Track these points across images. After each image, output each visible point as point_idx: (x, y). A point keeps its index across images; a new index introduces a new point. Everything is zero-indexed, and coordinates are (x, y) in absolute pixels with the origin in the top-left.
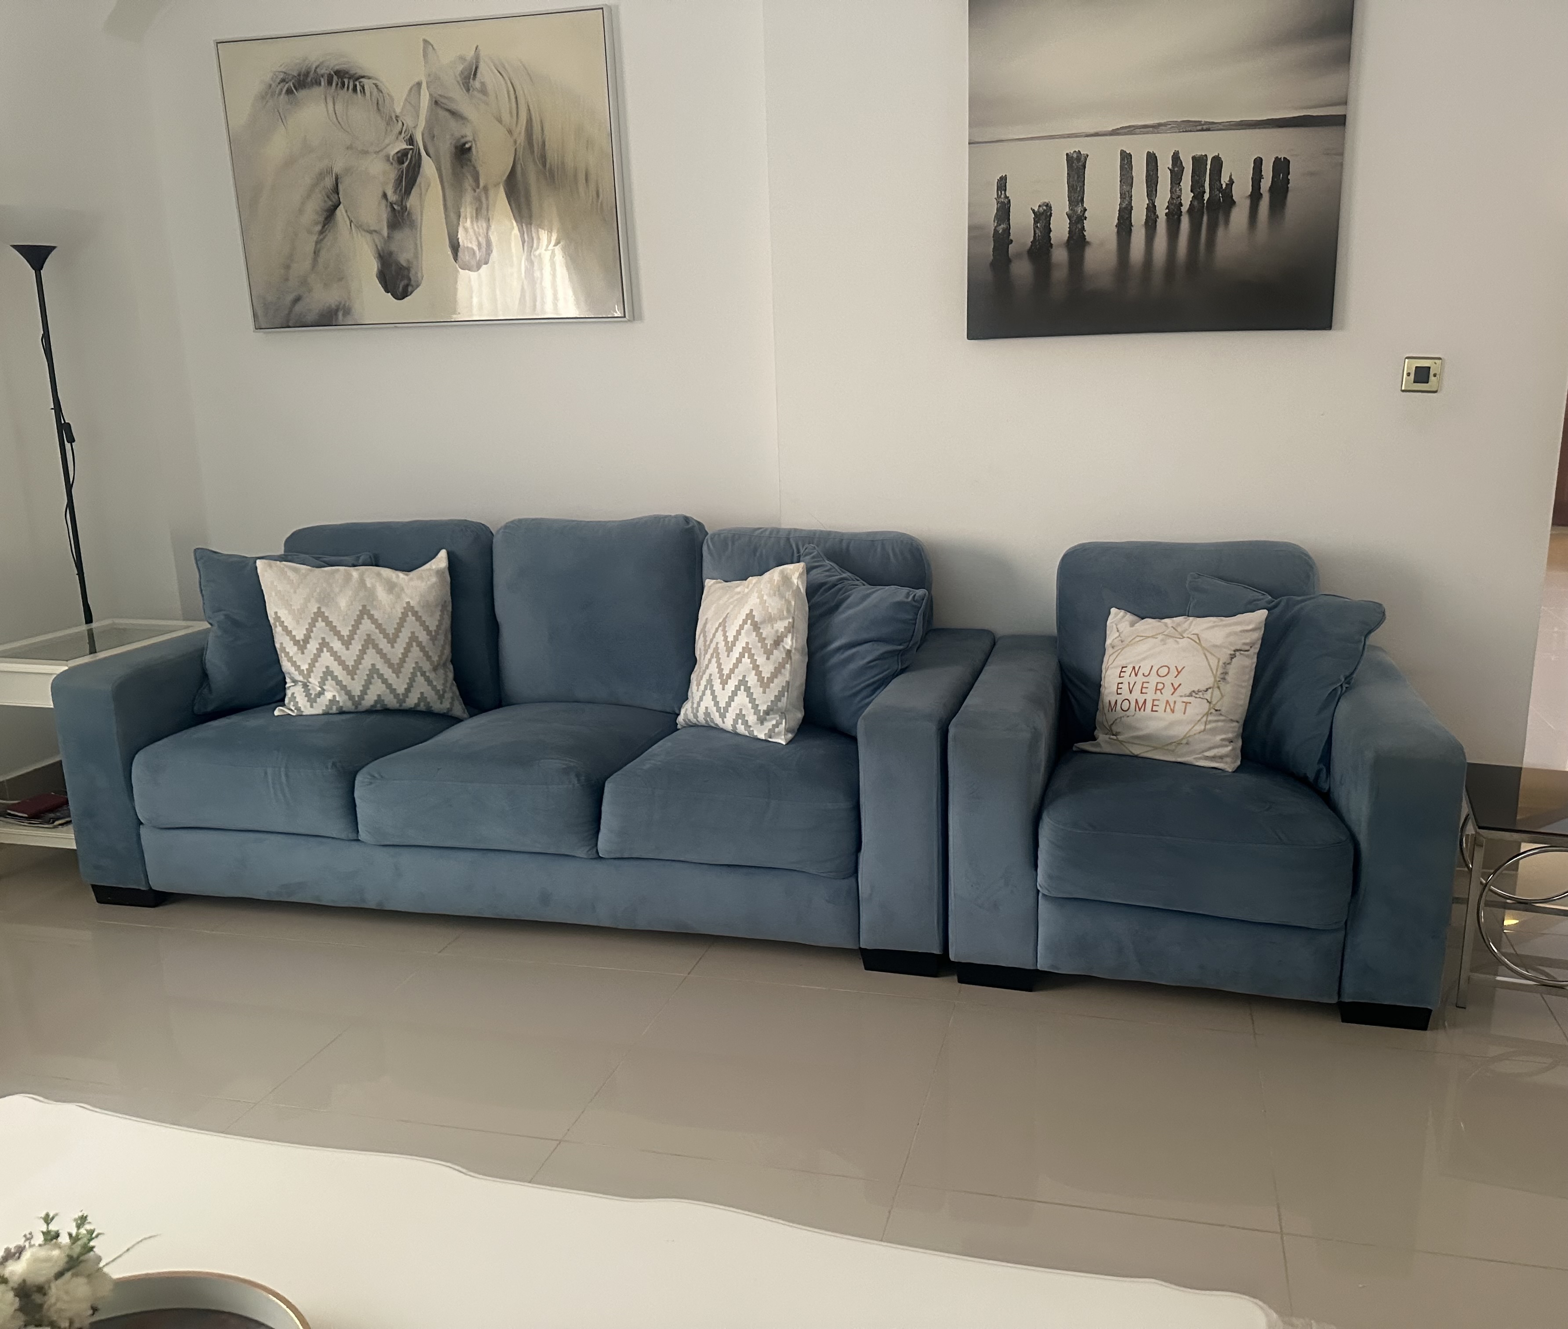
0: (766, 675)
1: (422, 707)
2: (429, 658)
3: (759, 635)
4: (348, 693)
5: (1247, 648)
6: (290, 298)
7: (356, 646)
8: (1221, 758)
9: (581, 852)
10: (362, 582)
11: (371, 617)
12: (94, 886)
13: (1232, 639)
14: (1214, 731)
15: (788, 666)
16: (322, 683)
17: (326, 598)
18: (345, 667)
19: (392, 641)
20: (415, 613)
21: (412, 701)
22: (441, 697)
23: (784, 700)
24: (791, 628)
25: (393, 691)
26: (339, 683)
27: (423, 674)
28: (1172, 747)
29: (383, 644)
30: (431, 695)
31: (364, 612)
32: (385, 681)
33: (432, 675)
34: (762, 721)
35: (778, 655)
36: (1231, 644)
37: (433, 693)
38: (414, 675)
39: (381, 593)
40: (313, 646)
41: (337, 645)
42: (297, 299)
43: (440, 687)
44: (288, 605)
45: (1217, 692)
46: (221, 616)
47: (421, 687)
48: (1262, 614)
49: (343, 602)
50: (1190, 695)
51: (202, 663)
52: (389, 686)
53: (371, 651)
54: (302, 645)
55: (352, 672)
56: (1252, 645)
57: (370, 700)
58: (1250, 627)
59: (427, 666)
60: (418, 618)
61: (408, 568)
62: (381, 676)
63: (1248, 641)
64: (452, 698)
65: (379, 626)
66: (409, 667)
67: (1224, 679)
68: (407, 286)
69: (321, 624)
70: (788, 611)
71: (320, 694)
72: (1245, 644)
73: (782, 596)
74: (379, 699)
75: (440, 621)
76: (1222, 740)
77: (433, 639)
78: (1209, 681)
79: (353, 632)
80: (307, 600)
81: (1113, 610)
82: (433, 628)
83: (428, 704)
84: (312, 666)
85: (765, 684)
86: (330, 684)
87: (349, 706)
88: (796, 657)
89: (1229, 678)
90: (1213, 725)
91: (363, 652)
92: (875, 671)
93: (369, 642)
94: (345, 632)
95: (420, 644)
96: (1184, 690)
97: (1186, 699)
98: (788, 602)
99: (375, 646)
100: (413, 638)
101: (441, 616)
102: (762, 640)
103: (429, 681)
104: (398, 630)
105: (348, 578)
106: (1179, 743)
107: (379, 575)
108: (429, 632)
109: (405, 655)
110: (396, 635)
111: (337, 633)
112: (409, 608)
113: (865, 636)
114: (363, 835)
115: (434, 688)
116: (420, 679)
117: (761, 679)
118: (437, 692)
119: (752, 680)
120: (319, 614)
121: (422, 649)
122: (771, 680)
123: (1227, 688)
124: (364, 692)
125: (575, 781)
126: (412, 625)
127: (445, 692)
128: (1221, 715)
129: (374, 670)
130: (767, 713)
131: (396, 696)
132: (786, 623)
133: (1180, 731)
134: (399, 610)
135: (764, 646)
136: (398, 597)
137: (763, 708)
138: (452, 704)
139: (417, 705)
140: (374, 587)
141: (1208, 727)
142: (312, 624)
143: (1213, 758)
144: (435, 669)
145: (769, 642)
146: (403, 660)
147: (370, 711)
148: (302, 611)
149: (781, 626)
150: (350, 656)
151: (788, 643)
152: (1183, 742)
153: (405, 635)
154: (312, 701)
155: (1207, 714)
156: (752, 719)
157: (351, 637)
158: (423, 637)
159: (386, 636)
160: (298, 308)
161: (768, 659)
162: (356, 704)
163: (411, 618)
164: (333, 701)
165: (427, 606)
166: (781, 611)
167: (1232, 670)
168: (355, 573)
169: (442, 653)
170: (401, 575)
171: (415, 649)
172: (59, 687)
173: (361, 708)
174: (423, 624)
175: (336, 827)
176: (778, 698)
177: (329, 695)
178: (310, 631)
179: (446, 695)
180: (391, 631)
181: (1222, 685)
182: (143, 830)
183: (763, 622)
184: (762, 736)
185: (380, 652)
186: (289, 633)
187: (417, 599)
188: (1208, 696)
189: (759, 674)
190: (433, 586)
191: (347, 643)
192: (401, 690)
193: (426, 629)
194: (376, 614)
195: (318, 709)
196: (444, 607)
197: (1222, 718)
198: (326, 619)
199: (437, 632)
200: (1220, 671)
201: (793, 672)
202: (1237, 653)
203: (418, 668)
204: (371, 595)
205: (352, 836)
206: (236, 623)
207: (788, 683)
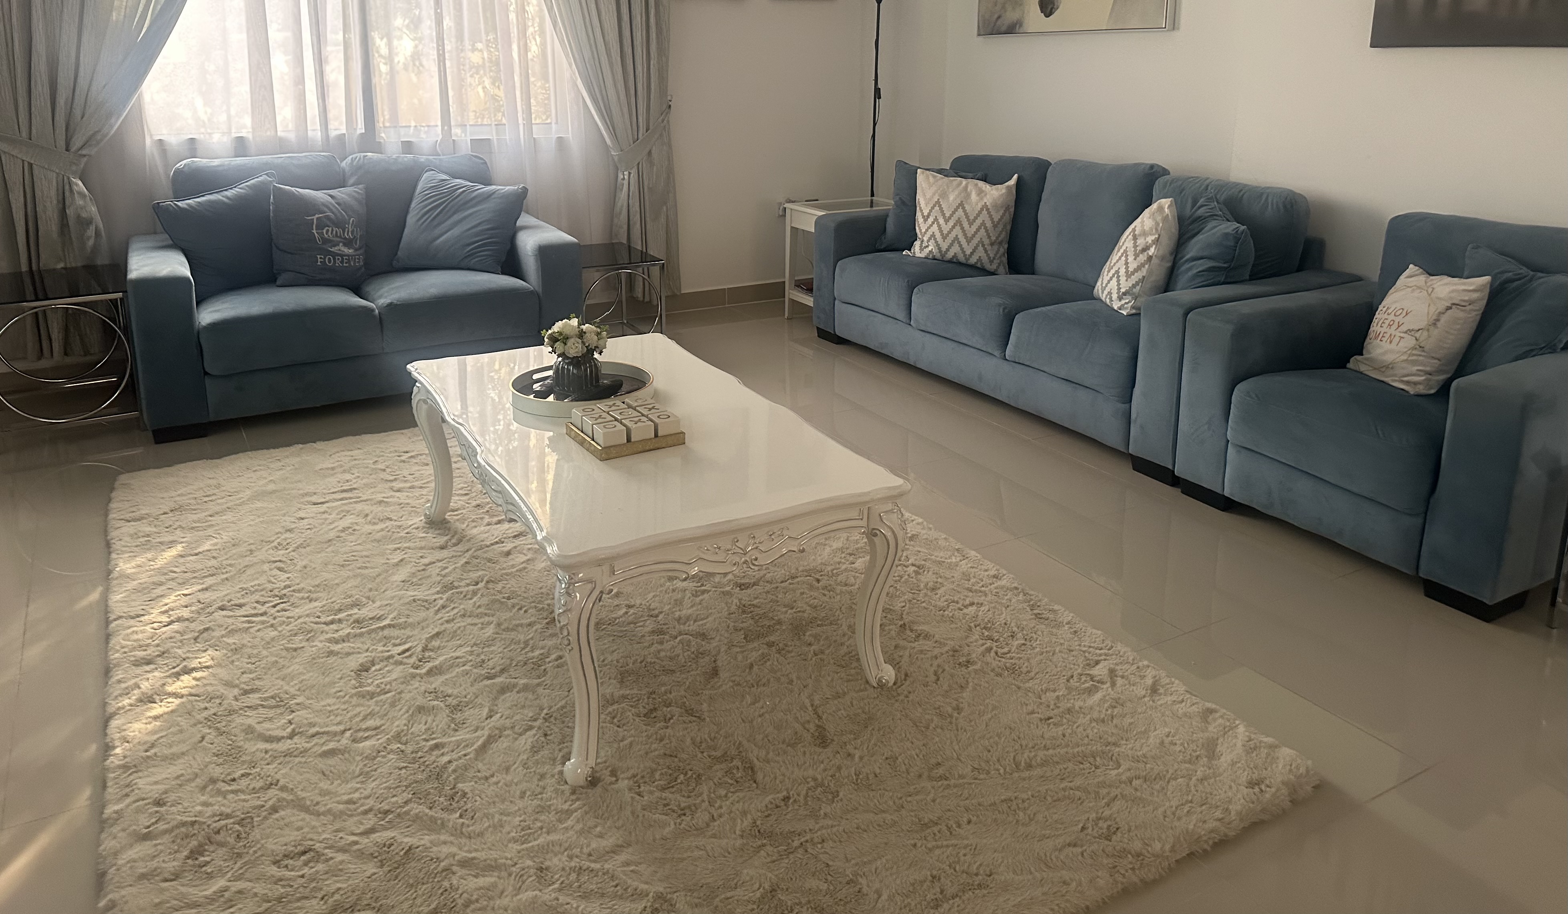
0: (1131, 269)
1: (979, 265)
2: (989, 237)
3: (1135, 243)
4: (939, 249)
5: (1463, 304)
6: (996, 16)
7: (951, 223)
8: (1415, 383)
9: (997, 353)
10: (966, 187)
11: (963, 208)
12: (818, 328)
13: (1453, 295)
14: (1414, 363)
15: (1147, 266)
16: (928, 241)
17: (944, 195)
18: (942, 234)
19: (971, 224)
20: (988, 210)
21: (973, 260)
22: (991, 262)
23: (1138, 288)
24: (1156, 241)
25: (964, 252)
26: (936, 242)
27: (983, 246)
28: (1383, 369)
29: (966, 225)
30: (985, 260)
31: (961, 205)
32: (960, 246)
33: (988, 248)
34: (1120, 299)
35: (1142, 258)
36: (1451, 298)
37: (986, 258)
38: (977, 245)
39: (974, 196)
40: (930, 220)
41: (941, 221)
42: (999, 17)
43: (992, 255)
44: (924, 195)
45: (1425, 334)
46: (897, 198)
47: (980, 252)
48: (1487, 279)
49: (951, 198)
50: (1406, 332)
51: (885, 221)
52: (962, 249)
53: (958, 228)
54: (926, 219)
55: (944, 238)
56: (1471, 303)
57: (950, 255)
58: (1471, 288)
59: (986, 241)
60: (989, 213)
61: (993, 183)
62: (959, 243)
63: (1466, 298)
64: (999, 264)
65: (966, 214)
66: (975, 241)
67: (1435, 324)
68: (1052, 9)
69: (937, 208)
70: (1156, 229)
71: (927, 247)
72: (1464, 301)
73: (1154, 219)
74: (955, 256)
75: (1002, 217)
76: (1418, 370)
77: (995, 226)
78: (1423, 324)
79: (952, 215)
80: (934, 194)
81: (1411, 266)
82: (996, 220)
83: (982, 264)
84: (927, 230)
85: (1128, 275)
86: (932, 242)
87: (938, 256)
88: (1155, 261)
89: (1439, 324)
90: (1414, 358)
91: (953, 227)
92: (1203, 279)
93: (959, 222)
94: (947, 215)
95: (986, 228)
96: (1404, 328)
97: (1402, 335)
98: (1157, 224)
99: (961, 225)
100: (983, 224)
101: (1004, 214)
102: (1135, 246)
103: (986, 251)
104: (976, 218)
105: (961, 183)
106: (1387, 367)
107: (976, 185)
108: (993, 222)
109: (976, 233)
110: (974, 221)
111: (944, 215)
112: (985, 206)
113: (1205, 254)
114: (912, 323)
115: (988, 255)
116: (981, 248)
117: (1127, 272)
118: (989, 258)
119: (1122, 271)
120: (938, 202)
121: (987, 231)
122: (1133, 273)
123: (1435, 332)
124: (948, 250)
125: (1001, 310)
126: (985, 214)
127: (994, 258)
128: (1423, 351)
129: (956, 238)
130: (1124, 294)
131: (965, 255)
132: (1153, 238)
133: (1389, 358)
134: (980, 206)
135: (1135, 251)
136: (982, 199)
137: (1123, 290)
138: (998, 267)
139: (976, 263)
140: (971, 191)
141: (1410, 358)
142: (933, 208)
143: (1408, 383)
144: (992, 244)
145: (1139, 248)
146: (974, 236)
147: (950, 261)
148: (930, 199)
149: (1150, 239)
150: (946, 228)
151: (1152, 251)
152: (1388, 367)
153: (979, 222)
154: (921, 249)
155: (1414, 348)
156: (1115, 296)
157: (950, 218)
158: (989, 224)
159: (968, 220)
160: (999, 23)
161: (1135, 259)
162: (943, 256)
163: (985, 212)
164: (931, 252)
165: (995, 206)
166: (1151, 229)
167: (1444, 319)
168: (964, 182)
169: (999, 235)
170: (988, 186)
171: (983, 230)
172: (819, 222)
173: (945, 259)
174: (991, 216)
175: (901, 315)
176: (1134, 286)
177: (930, 248)
178: (931, 211)
179: (995, 261)
180: (972, 218)
181: (1432, 328)
182: (836, 302)
183: (1140, 235)
184: (1116, 308)
185: (962, 228)
186: (921, 211)
187: (991, 201)
188: (1418, 335)
189: (1127, 268)
190: (1002, 195)
191: (947, 221)
192: (968, 252)
193: (992, 219)
194: (967, 207)
195: (923, 255)
196: (1007, 208)
197: (1423, 354)
198: (940, 206)
199: (998, 223)
200: (1434, 317)
201: (1150, 272)
202: (1454, 307)
203: (981, 242)
204: (968, 195)
205: (908, 321)
206: (903, 203)
207: (1144, 277)
